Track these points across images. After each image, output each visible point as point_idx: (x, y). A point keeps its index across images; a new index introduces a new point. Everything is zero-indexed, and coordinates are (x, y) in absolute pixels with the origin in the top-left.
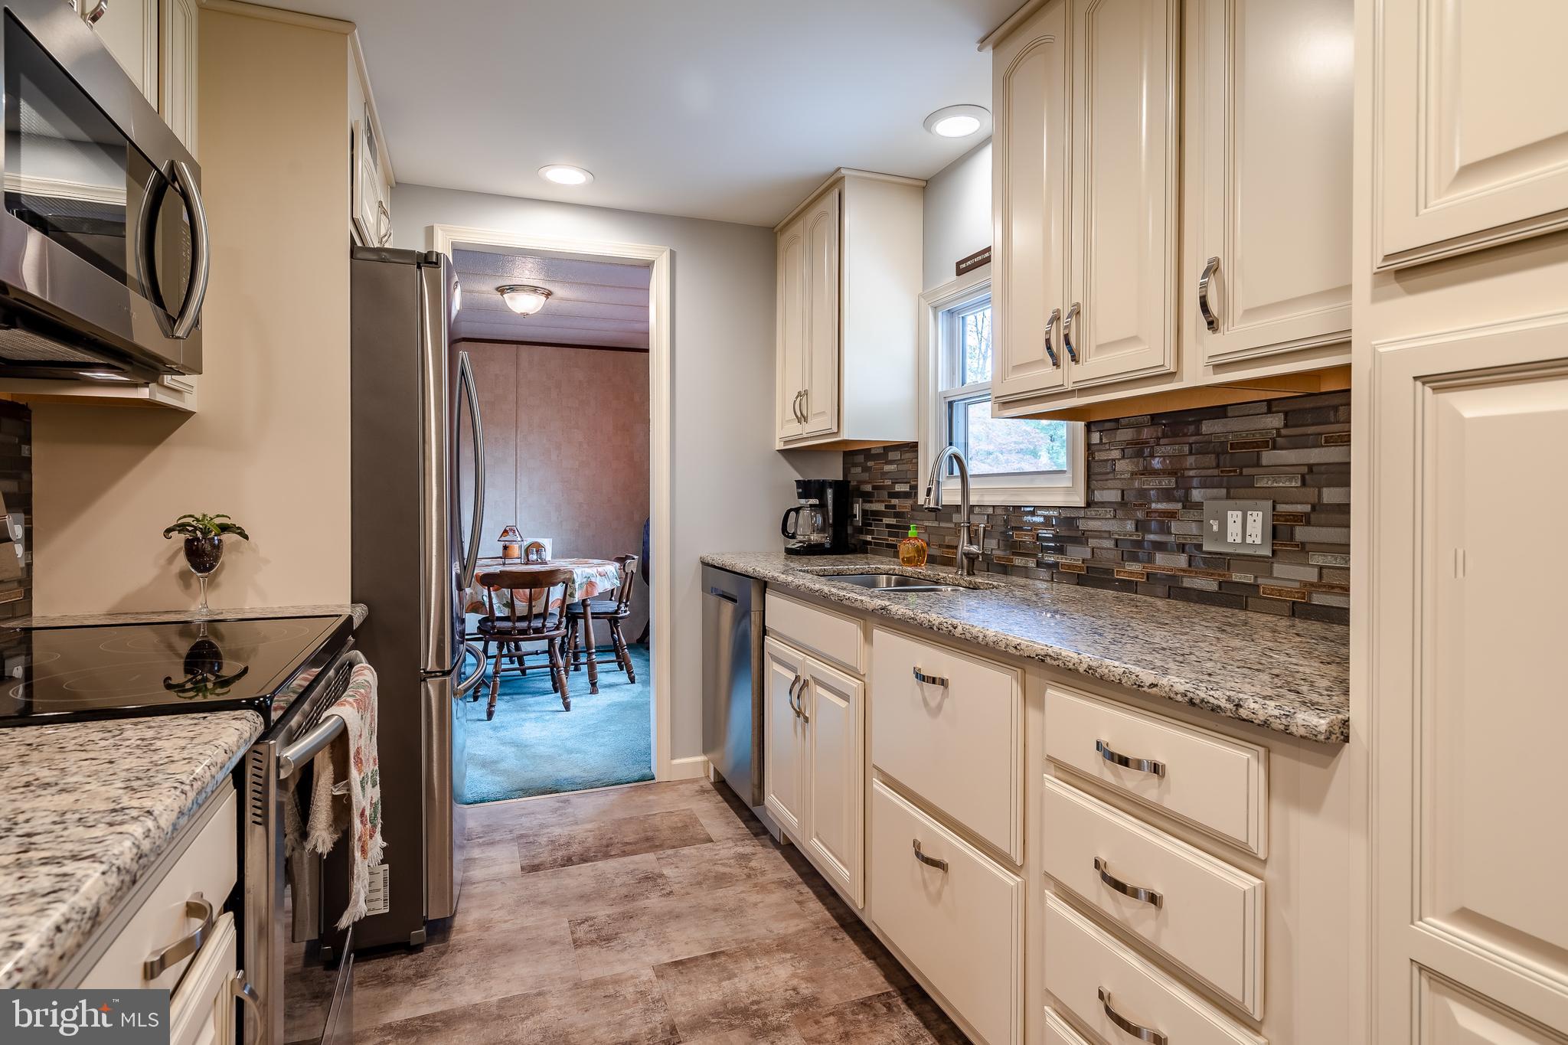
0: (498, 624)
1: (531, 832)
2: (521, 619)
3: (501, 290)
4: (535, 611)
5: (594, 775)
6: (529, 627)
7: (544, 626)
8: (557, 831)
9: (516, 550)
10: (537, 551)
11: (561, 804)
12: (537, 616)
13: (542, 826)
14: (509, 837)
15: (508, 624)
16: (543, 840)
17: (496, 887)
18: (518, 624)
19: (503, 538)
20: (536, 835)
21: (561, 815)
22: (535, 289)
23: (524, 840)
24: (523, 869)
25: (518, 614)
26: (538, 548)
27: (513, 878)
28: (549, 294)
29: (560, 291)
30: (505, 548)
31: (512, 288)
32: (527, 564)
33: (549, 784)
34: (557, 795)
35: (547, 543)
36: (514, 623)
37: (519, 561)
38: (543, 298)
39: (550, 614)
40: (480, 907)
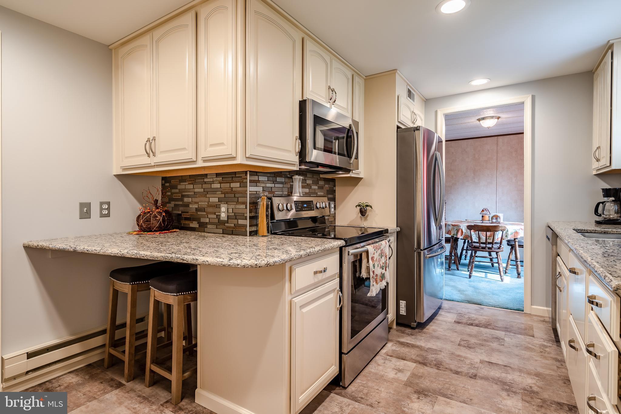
0: (474, 244)
1: (464, 313)
2: (482, 243)
3: (479, 120)
4: (489, 241)
5: (497, 304)
6: (486, 247)
7: (492, 247)
8: (473, 315)
9: (487, 218)
10: (496, 219)
11: (480, 309)
12: (489, 243)
13: (468, 313)
14: (456, 312)
15: (478, 245)
16: (466, 316)
17: (444, 323)
18: (481, 245)
19: (482, 213)
20: (465, 315)
21: (477, 312)
22: (492, 117)
23: (460, 315)
24: (455, 321)
25: (481, 241)
26: (497, 217)
27: (450, 323)
28: (498, 118)
29: (503, 116)
30: (483, 216)
31: (483, 119)
32: (492, 223)
33: (479, 302)
34: (480, 306)
35: (501, 215)
36: (480, 244)
37: (488, 222)
38: (496, 120)
39: (495, 243)
40: (436, 326)
